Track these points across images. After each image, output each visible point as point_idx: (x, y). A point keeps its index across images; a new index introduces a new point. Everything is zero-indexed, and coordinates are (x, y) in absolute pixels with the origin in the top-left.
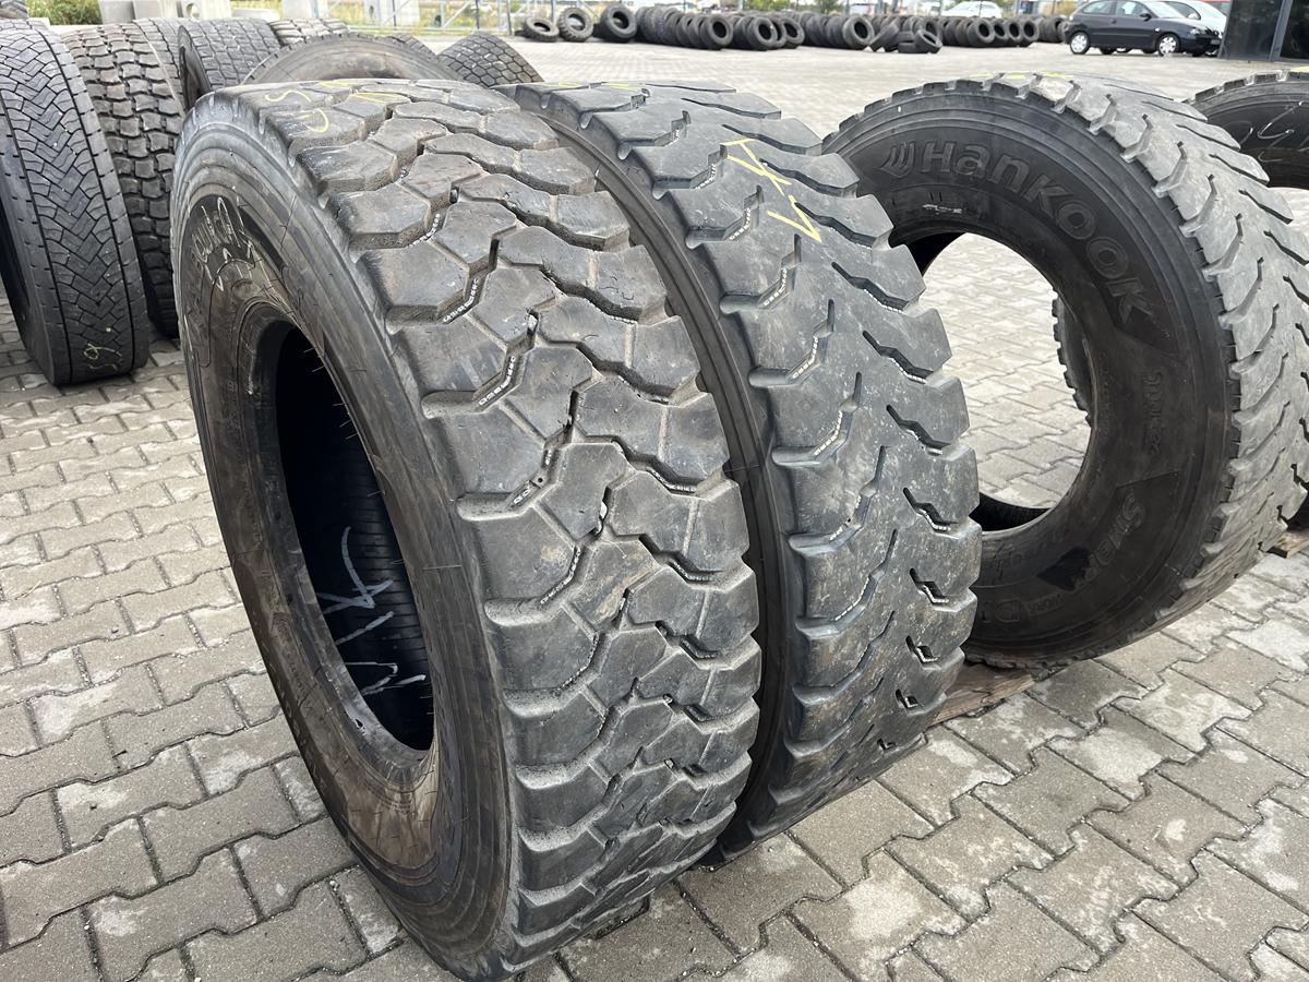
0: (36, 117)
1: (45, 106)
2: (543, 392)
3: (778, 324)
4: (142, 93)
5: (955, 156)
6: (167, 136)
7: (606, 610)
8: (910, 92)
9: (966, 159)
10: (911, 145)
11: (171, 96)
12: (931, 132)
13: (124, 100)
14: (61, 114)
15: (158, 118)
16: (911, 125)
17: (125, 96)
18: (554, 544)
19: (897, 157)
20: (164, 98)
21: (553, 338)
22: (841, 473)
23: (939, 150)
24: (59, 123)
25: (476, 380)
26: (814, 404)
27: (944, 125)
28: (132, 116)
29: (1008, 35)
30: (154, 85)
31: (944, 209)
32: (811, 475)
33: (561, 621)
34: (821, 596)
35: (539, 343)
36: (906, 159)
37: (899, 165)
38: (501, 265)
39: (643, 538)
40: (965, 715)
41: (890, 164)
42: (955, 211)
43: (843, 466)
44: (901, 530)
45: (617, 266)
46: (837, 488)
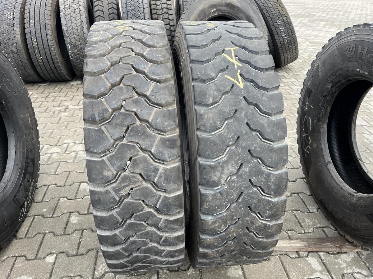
0: (134, 14)
1: (136, 11)
2: (117, 125)
3: (210, 115)
4: (165, 8)
5: (368, 53)
6: (168, 20)
7: (123, 192)
8: (359, 26)
9: (370, 54)
10: (355, 46)
11: (172, 9)
12: (362, 42)
13: (160, 10)
14: (140, 14)
15: (167, 15)
16: (356, 38)
17: (161, 9)
18: (108, 170)
19: (350, 49)
20: (170, 10)
21: (126, 109)
22: (220, 169)
23: (363, 49)
24: (139, 16)
25: (97, 119)
26: (215, 144)
27: (366, 40)
28: (161, 14)
30: (169, 6)
31: (362, 72)
32: (207, 168)
33: (107, 192)
34: (206, 206)
35: (122, 110)
36: (352, 51)
37: (350, 52)
38: (121, 85)
39: (141, 175)
40: (328, 253)
41: (347, 51)
42: (366, 73)
43: (222, 167)
44: (246, 192)
45: (159, 89)
46: (218, 174)
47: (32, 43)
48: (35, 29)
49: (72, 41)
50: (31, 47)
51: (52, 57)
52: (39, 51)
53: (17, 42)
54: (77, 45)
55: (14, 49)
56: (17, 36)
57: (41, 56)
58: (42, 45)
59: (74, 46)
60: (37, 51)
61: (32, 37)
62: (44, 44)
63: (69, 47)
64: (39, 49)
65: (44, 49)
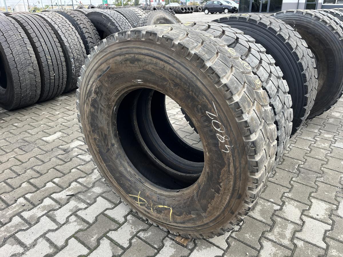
29: (188, 11)
47: (47, 61)
48: (47, 47)
49: (75, 56)
50: (46, 65)
51: (63, 72)
52: (53, 68)
53: (33, 62)
54: (78, 58)
55: (31, 69)
56: (32, 55)
57: (54, 73)
58: (56, 62)
59: (77, 60)
60: (51, 68)
61: (46, 55)
62: (58, 60)
63: (73, 61)
64: (53, 66)
65: (58, 65)
